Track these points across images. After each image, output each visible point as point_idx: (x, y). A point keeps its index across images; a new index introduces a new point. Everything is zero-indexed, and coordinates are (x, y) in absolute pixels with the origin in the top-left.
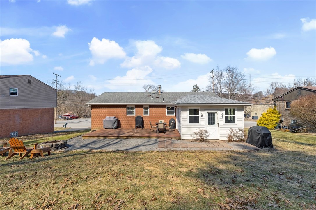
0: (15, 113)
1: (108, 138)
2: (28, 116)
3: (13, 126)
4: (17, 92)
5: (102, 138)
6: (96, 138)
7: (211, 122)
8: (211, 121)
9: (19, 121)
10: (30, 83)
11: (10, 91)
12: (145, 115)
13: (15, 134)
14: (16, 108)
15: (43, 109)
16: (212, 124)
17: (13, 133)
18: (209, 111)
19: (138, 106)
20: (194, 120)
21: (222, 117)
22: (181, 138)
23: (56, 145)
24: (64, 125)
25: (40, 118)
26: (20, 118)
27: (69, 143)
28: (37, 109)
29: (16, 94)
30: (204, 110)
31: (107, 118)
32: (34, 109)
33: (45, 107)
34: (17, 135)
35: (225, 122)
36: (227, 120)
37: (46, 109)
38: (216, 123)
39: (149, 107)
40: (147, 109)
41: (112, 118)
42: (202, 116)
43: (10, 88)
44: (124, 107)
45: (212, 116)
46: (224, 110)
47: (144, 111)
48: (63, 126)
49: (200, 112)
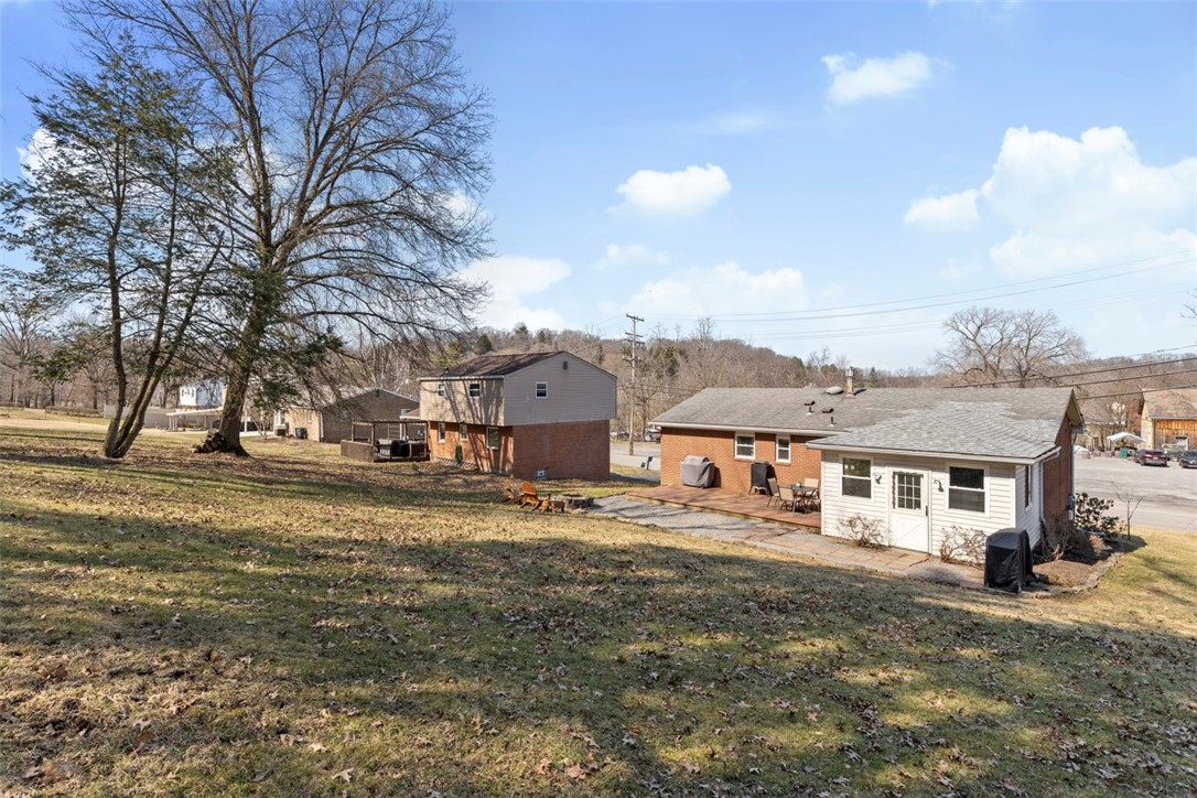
0: (543, 431)
1: (667, 505)
2: (563, 438)
3: (539, 458)
4: (547, 389)
5: (656, 502)
6: (647, 501)
7: (909, 501)
8: (909, 496)
10: (567, 368)
11: (536, 389)
12: (778, 461)
13: (542, 473)
14: (544, 422)
15: (589, 423)
16: (910, 506)
17: (539, 471)
18: (898, 470)
19: (761, 436)
20: (857, 488)
21: (941, 490)
22: (822, 530)
23: (576, 501)
24: (645, 460)
26: (550, 443)
27: (596, 502)
29: (545, 395)
30: (884, 465)
31: (689, 459)
32: (573, 424)
33: (592, 419)
34: (545, 477)
35: (951, 507)
36: (956, 501)
37: (594, 423)
38: (923, 505)
39: (789, 438)
40: (784, 443)
41: (698, 461)
42: (878, 481)
43: (536, 383)
44: (729, 434)
45: (909, 483)
46: (948, 470)
47: (778, 448)
48: (643, 466)
49: (873, 469)
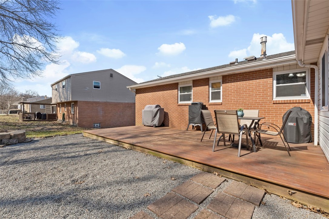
0: (98, 105)
2: (110, 109)
3: (96, 118)
4: (100, 85)
9: (101, 114)
10: (112, 77)
11: (93, 84)
13: (98, 125)
14: (98, 101)
15: (125, 104)
17: (96, 124)
19: (197, 83)
25: (122, 113)
26: (102, 111)
28: (119, 104)
29: (99, 88)
31: (147, 108)
32: (116, 103)
33: (127, 102)
34: (99, 127)
37: (128, 103)
39: (221, 81)
40: (216, 86)
43: (93, 81)
44: (174, 86)
47: (211, 91)
